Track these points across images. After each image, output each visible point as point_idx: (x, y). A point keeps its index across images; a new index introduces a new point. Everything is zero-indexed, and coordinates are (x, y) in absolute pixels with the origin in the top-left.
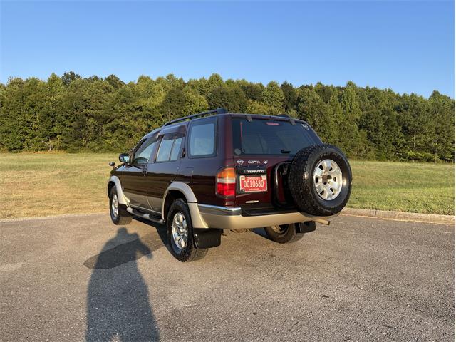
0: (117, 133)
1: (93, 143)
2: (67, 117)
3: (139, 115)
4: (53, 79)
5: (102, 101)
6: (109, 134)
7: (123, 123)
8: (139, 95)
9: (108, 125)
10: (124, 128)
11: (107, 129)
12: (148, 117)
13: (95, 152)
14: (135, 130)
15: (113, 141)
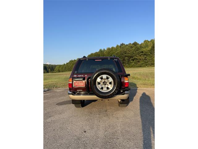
0: (134, 61)
1: (127, 65)
2: (120, 57)
3: (142, 54)
4: (118, 46)
5: (130, 51)
6: (132, 62)
7: (136, 58)
8: (142, 47)
9: (132, 59)
10: (137, 59)
11: (132, 60)
12: (145, 54)
13: (128, 67)
14: (140, 59)
15: (133, 64)
